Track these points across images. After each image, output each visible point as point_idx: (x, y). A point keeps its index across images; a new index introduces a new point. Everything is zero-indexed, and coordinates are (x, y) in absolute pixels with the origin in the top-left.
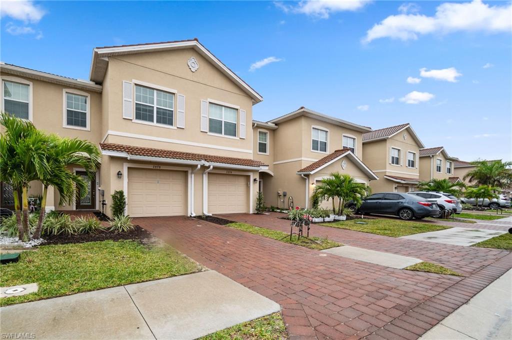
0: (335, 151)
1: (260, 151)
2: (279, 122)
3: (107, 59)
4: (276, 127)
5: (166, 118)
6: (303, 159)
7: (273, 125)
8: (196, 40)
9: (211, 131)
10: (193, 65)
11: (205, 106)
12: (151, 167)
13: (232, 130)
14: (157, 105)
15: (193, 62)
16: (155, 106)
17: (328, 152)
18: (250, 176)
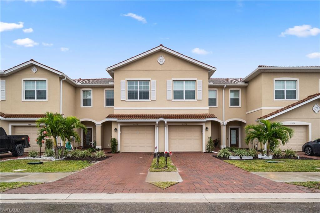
0: (308, 97)
1: (231, 105)
2: (248, 80)
3: (113, 72)
4: (247, 84)
5: (145, 95)
6: (263, 108)
7: (243, 84)
8: (161, 45)
9: (175, 98)
10: (161, 61)
11: (169, 83)
12: (132, 125)
13: (191, 95)
14: (140, 89)
15: (161, 59)
16: (139, 90)
17: (298, 99)
18: (202, 126)
